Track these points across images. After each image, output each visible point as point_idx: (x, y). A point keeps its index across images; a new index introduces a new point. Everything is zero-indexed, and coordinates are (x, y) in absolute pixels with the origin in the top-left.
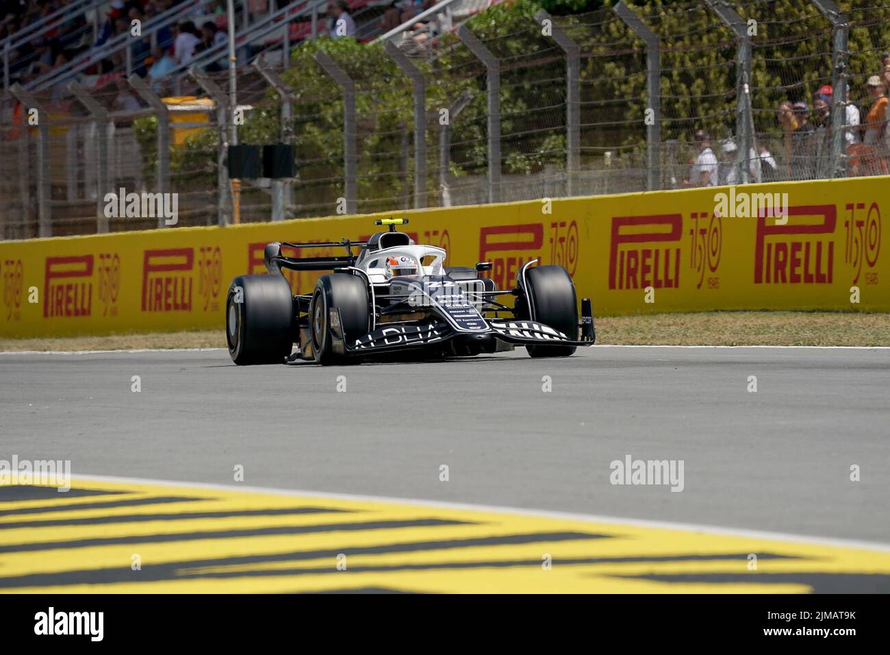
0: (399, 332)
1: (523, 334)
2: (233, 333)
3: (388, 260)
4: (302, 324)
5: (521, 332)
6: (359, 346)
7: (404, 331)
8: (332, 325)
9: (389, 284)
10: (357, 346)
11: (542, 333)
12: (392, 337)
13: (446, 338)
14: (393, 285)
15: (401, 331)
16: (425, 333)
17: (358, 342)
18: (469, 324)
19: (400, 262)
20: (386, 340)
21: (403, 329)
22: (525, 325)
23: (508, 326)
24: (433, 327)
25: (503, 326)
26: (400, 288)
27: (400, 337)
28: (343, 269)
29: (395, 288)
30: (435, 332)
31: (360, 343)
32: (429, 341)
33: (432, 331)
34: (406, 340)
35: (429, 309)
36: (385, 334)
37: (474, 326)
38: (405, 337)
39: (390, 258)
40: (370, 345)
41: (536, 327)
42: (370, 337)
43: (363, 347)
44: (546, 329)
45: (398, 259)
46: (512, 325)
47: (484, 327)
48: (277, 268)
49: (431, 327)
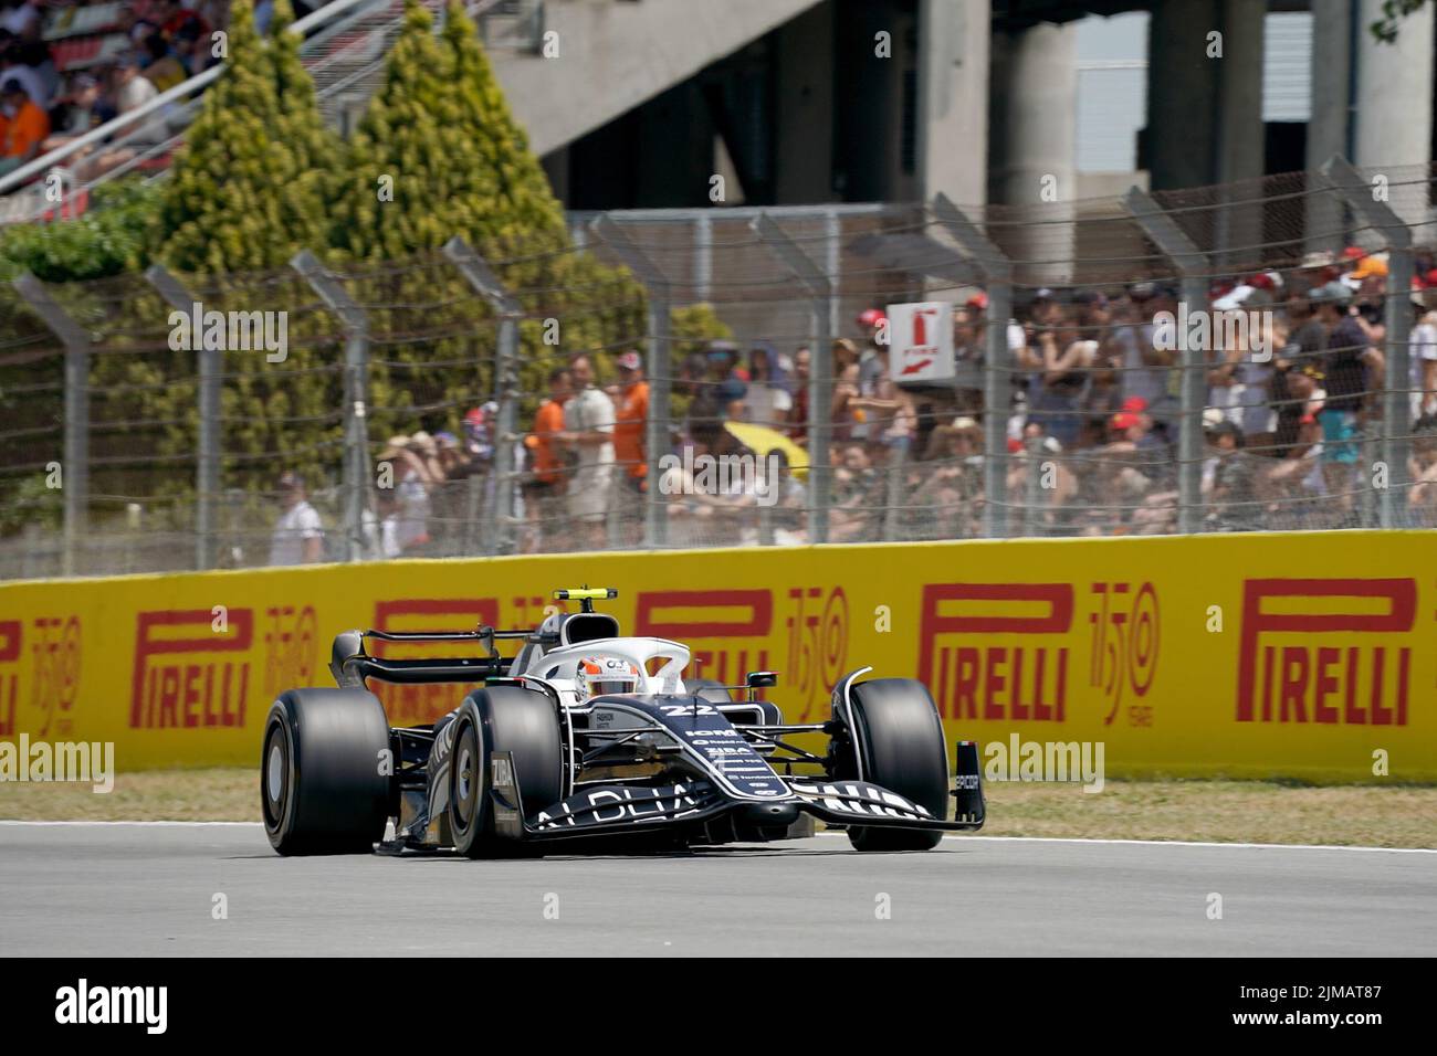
0: (619, 799)
1: (849, 806)
2: (275, 793)
3: (581, 665)
4: (405, 783)
5: (845, 800)
6: (546, 823)
7: (628, 796)
8: (496, 783)
9: (590, 709)
10: (542, 824)
11: (883, 806)
12: (608, 807)
13: (710, 810)
14: (597, 711)
15: (623, 796)
16: (668, 801)
17: (543, 816)
18: (752, 785)
19: (605, 669)
20: (595, 813)
21: (627, 793)
22: (852, 790)
23: (821, 790)
24: (683, 790)
25: (813, 789)
26: (611, 715)
27: (622, 808)
28: (501, 679)
29: (601, 717)
30: (688, 799)
31: (548, 817)
32: (677, 816)
33: (681, 796)
34: (634, 813)
35: (672, 755)
36: (593, 803)
37: (763, 789)
38: (631, 807)
39: (586, 660)
40: (568, 822)
41: (873, 794)
42: (565, 806)
43: (553, 825)
44: (892, 799)
45: (601, 663)
46: (830, 789)
47: (781, 791)
48: (358, 678)
49: (679, 789)
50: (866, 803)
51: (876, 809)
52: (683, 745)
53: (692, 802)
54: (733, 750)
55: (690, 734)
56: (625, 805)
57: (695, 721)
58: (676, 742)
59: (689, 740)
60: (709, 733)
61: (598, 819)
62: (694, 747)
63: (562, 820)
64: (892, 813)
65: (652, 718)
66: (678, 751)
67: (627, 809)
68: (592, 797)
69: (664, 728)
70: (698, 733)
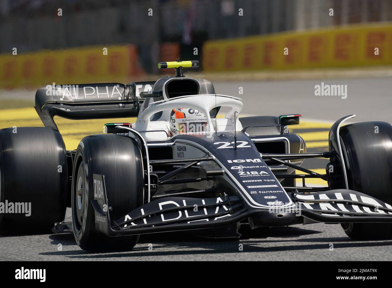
0: (178, 206)
1: (337, 207)
3: (173, 113)
5: (335, 204)
6: (129, 223)
7: (185, 205)
9: (173, 143)
10: (126, 223)
11: (361, 206)
12: (170, 211)
13: (238, 215)
14: (176, 144)
15: (181, 203)
16: (211, 208)
17: (127, 217)
18: (266, 197)
19: (187, 114)
20: (162, 216)
21: (184, 201)
22: (339, 196)
24: (221, 201)
25: (311, 197)
26: (185, 147)
27: (180, 212)
29: (180, 149)
30: (224, 207)
31: (130, 218)
32: (216, 219)
33: (220, 205)
34: (187, 216)
35: (216, 176)
36: (161, 209)
37: (273, 200)
38: (186, 212)
39: (176, 110)
40: (143, 222)
41: (354, 197)
42: (142, 210)
43: (133, 224)
45: (185, 111)
46: (323, 197)
47: (285, 201)
49: (219, 200)
50: (348, 205)
51: (356, 208)
52: (225, 170)
53: (227, 209)
54: (256, 173)
55: (230, 161)
56: (183, 210)
57: (235, 152)
58: (221, 167)
59: (228, 166)
60: (243, 161)
61: (163, 220)
62: (231, 171)
63: (139, 221)
64: (367, 210)
65: (207, 151)
66: (221, 174)
67: (184, 214)
68: (161, 205)
69: (214, 157)
70: (235, 161)
